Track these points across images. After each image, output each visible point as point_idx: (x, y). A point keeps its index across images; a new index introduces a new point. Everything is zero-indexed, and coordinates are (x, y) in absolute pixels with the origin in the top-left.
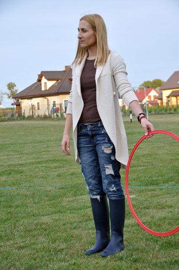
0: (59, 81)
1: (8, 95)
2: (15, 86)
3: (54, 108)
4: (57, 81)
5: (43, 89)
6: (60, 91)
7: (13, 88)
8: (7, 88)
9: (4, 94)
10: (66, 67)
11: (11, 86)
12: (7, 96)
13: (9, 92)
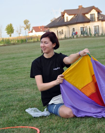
0: (76, 15)
1: (25, 27)
2: (29, 22)
3: (74, 32)
4: (75, 15)
5: (65, 21)
6: (77, 22)
7: (27, 23)
8: (24, 23)
9: (22, 27)
10: (79, 6)
11: (26, 22)
12: (24, 29)
13: (25, 26)
